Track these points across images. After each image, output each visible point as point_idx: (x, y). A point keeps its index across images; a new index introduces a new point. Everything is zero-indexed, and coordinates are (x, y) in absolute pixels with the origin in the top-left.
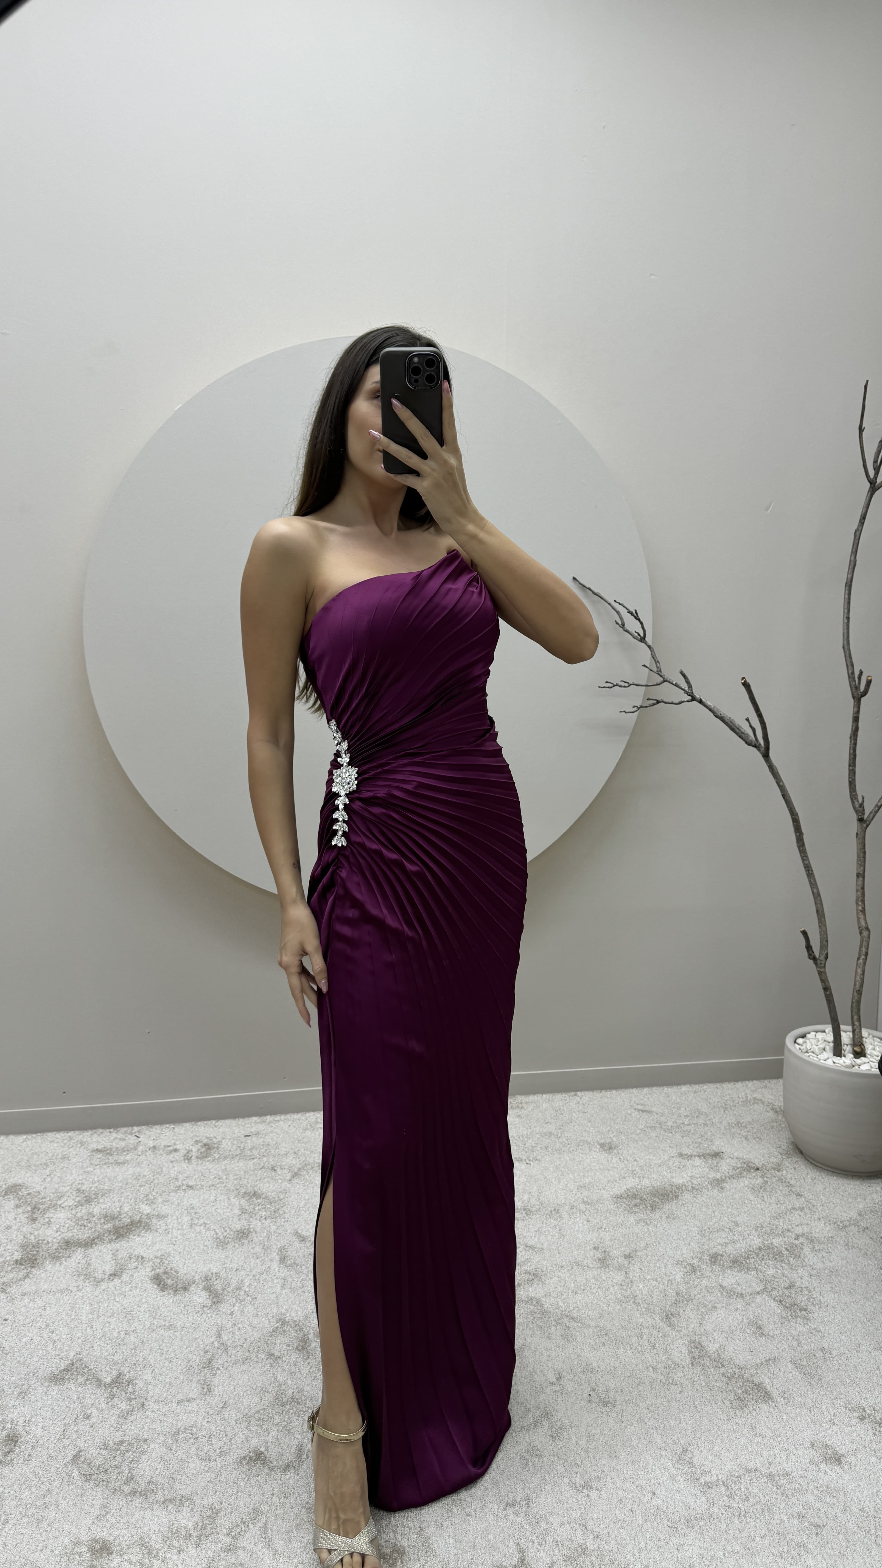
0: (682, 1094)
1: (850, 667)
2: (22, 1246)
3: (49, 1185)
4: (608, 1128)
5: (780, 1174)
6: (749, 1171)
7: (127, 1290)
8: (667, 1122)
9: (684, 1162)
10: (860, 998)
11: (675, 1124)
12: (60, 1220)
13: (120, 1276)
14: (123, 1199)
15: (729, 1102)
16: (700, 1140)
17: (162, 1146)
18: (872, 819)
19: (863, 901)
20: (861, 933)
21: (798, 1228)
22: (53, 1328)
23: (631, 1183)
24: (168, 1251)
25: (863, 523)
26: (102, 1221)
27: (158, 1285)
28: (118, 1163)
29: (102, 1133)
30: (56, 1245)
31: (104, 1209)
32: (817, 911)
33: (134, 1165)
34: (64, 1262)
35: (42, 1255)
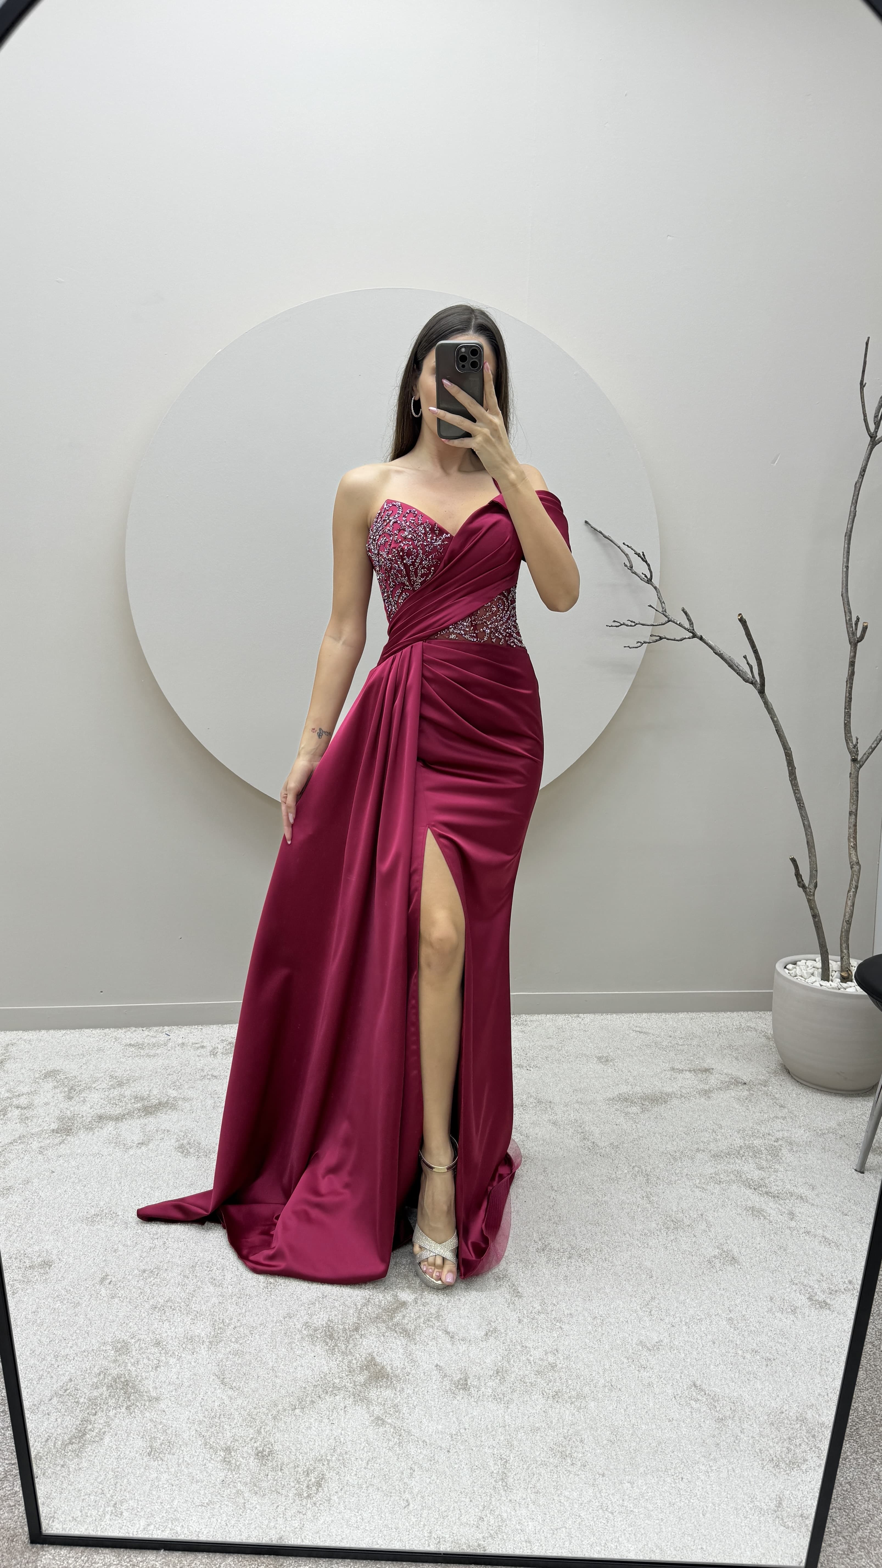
0: (678, 1020)
1: (848, 614)
2: (58, 1119)
3: (84, 1071)
4: (607, 1045)
5: (766, 1089)
6: (737, 1085)
7: (153, 1156)
8: (663, 1042)
9: (675, 1075)
10: (849, 928)
11: (670, 1044)
12: (94, 1100)
13: (147, 1145)
14: (152, 1085)
15: (723, 1028)
16: (692, 1058)
17: (190, 1044)
18: (866, 760)
19: (855, 838)
20: (852, 868)
21: (778, 1133)
22: (85, 1183)
23: (624, 1089)
24: (191, 1127)
25: (863, 476)
26: (133, 1101)
27: (182, 1153)
28: (149, 1056)
29: (135, 1031)
30: (91, 1119)
31: (134, 1092)
32: (808, 842)
33: (163, 1058)
34: (96, 1132)
35: (77, 1126)
